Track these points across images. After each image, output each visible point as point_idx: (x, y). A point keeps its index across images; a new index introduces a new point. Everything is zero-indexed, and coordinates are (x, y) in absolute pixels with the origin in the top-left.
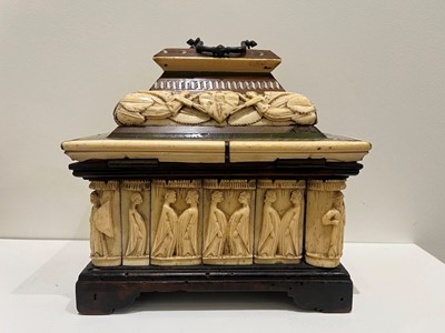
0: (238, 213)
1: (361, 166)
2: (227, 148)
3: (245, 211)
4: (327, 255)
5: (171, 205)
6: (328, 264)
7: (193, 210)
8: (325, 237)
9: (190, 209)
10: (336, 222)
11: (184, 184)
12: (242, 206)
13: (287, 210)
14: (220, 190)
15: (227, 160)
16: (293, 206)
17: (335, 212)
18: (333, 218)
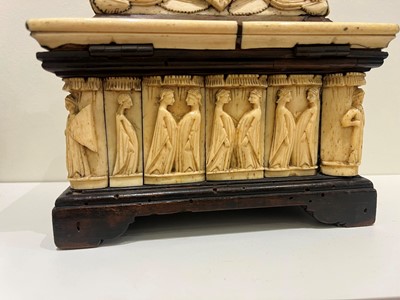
0: (248, 116)
1: (386, 55)
2: (240, 27)
3: (257, 112)
4: (347, 162)
5: (169, 108)
6: (348, 172)
7: (195, 114)
8: (344, 142)
9: (192, 113)
10: (357, 122)
11: (184, 81)
12: (252, 107)
13: (303, 111)
14: (226, 88)
15: (238, 45)
16: (309, 106)
17: (356, 111)
18: (353, 119)
